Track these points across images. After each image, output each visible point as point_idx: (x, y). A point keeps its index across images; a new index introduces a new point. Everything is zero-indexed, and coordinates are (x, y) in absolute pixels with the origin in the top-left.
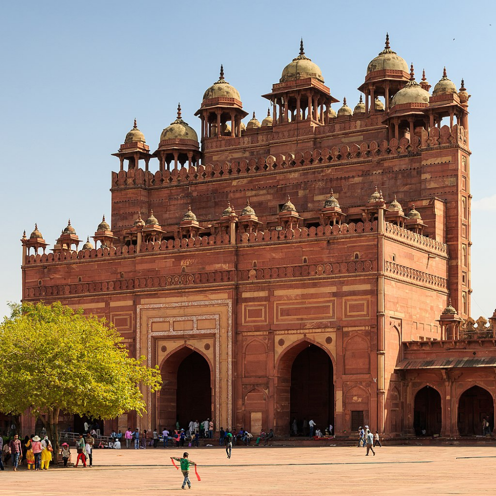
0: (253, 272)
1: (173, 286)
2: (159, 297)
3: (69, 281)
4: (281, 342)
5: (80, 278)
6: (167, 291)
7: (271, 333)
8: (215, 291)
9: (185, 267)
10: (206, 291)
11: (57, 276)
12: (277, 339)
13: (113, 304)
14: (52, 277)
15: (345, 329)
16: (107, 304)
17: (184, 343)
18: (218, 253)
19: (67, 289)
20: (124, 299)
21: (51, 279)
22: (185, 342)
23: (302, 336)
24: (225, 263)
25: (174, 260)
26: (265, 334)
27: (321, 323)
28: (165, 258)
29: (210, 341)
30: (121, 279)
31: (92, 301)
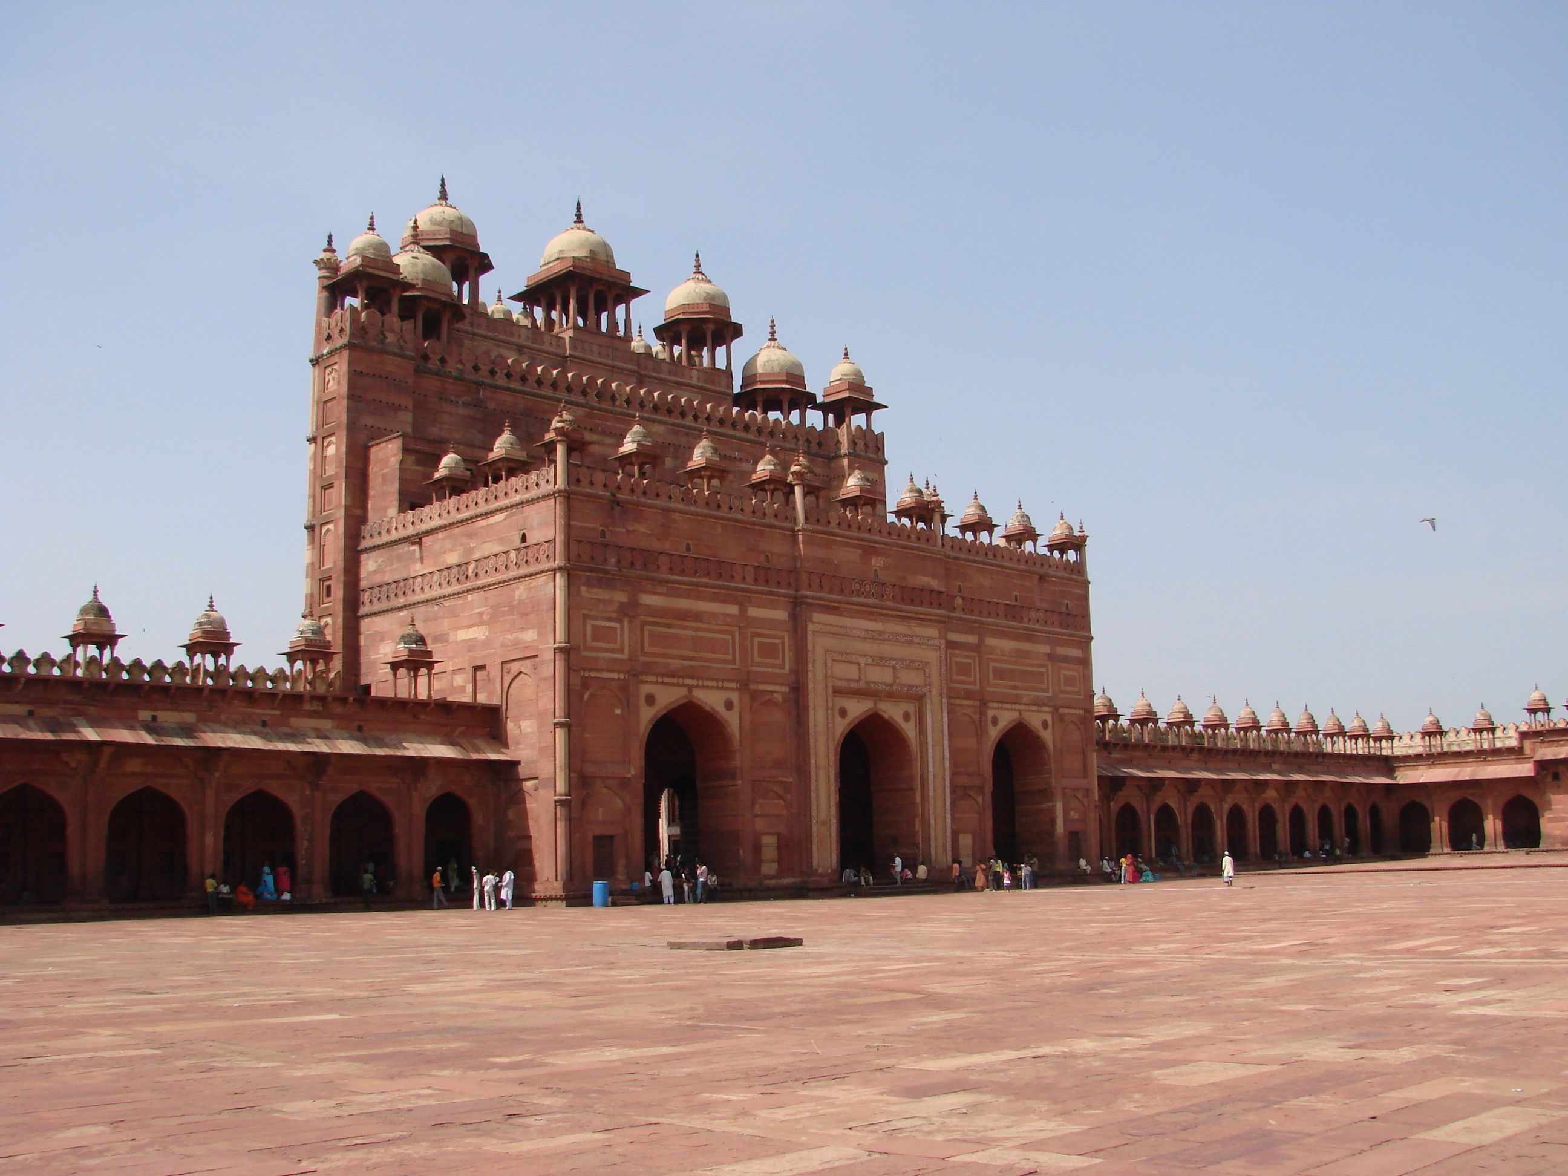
0: (959, 601)
1: (862, 600)
2: (841, 615)
3: (667, 546)
4: (995, 721)
5: (688, 545)
6: (855, 607)
7: (984, 703)
8: (923, 621)
9: (878, 569)
10: (910, 618)
11: (642, 529)
12: (991, 713)
13: (753, 612)
14: (630, 528)
15: (1062, 711)
16: (743, 610)
17: (873, 705)
18: (924, 558)
19: (663, 560)
20: (773, 606)
21: (628, 531)
22: (875, 703)
23: (1016, 715)
24: (933, 576)
25: (860, 551)
26: (976, 704)
27: (1038, 696)
28: (846, 545)
29: (910, 707)
30: (767, 565)
31: (715, 598)
